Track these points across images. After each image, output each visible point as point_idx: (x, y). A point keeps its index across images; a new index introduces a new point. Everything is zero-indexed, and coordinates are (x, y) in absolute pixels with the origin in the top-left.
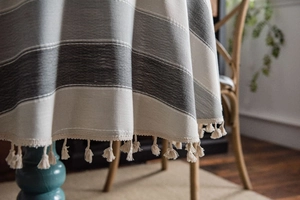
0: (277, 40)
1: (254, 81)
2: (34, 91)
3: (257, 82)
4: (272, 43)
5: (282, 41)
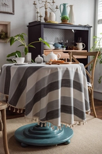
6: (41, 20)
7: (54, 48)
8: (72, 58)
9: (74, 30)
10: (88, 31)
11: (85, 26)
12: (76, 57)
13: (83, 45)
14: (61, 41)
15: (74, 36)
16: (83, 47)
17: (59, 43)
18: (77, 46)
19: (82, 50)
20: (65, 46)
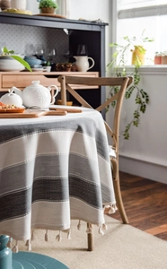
0: (144, 100)
1: (127, 131)
3: (129, 132)
4: (140, 102)
5: (147, 100)
8: (65, 89)
9: (69, 30)
10: (100, 32)
11: (93, 23)
13: (90, 61)
14: (39, 50)
15: (68, 42)
16: (90, 65)
17: (35, 55)
18: (77, 63)
19: (88, 71)
20: (49, 63)
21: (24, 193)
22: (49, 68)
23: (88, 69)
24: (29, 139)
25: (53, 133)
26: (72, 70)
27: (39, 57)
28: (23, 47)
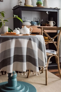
2: (10, 64)
6: (21, 5)
7: (30, 24)
8: (43, 32)
10: (57, 12)
11: (54, 9)
12: (46, 31)
13: (54, 22)
15: (48, 16)
16: (54, 24)
17: (36, 21)
18: (49, 23)
19: (53, 26)
20: (40, 24)
21: (10, 58)
22: (40, 25)
23: (53, 25)
24: (12, 41)
25: (20, 40)
26: (47, 26)
27: (37, 22)
28: (33, 19)
